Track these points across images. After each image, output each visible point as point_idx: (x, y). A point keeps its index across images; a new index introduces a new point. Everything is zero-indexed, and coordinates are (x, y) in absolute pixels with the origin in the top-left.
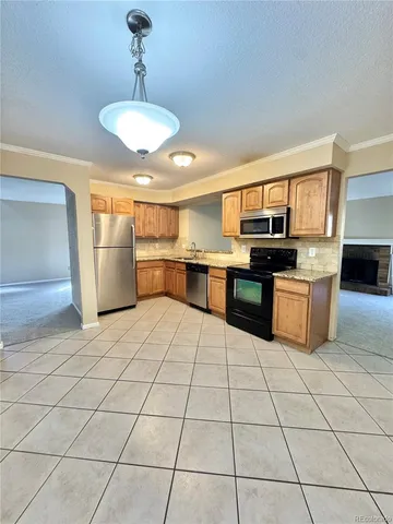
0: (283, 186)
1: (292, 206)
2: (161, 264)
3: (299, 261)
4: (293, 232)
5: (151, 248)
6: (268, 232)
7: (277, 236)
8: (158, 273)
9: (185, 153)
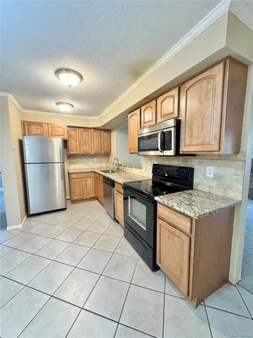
0: (173, 97)
1: (182, 118)
2: (92, 175)
3: (196, 180)
4: (183, 149)
5: (90, 162)
6: (157, 150)
7: (167, 153)
8: (90, 182)
9: (67, 70)
